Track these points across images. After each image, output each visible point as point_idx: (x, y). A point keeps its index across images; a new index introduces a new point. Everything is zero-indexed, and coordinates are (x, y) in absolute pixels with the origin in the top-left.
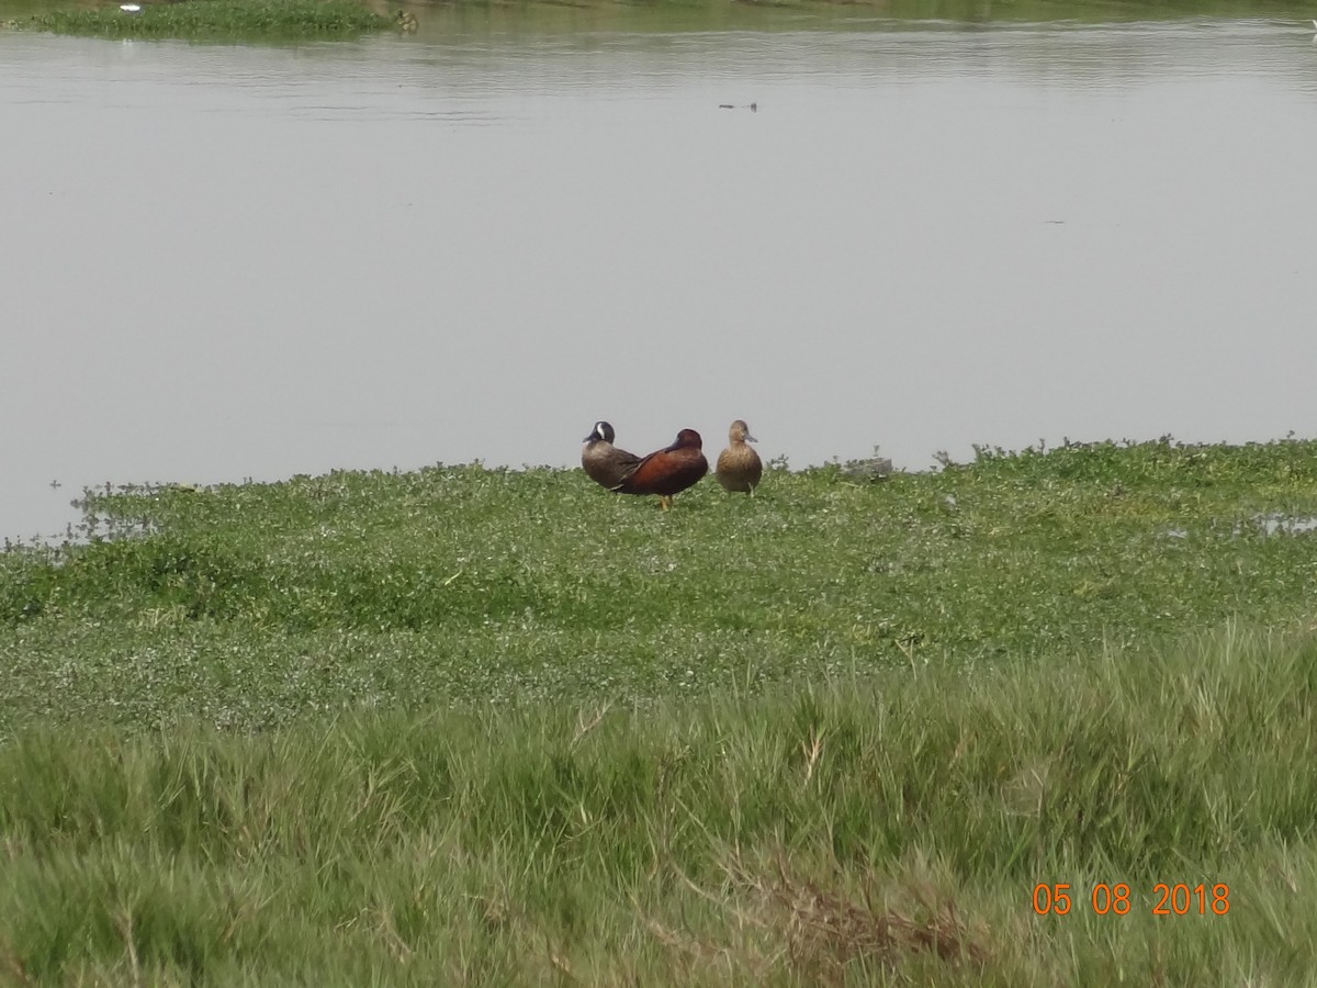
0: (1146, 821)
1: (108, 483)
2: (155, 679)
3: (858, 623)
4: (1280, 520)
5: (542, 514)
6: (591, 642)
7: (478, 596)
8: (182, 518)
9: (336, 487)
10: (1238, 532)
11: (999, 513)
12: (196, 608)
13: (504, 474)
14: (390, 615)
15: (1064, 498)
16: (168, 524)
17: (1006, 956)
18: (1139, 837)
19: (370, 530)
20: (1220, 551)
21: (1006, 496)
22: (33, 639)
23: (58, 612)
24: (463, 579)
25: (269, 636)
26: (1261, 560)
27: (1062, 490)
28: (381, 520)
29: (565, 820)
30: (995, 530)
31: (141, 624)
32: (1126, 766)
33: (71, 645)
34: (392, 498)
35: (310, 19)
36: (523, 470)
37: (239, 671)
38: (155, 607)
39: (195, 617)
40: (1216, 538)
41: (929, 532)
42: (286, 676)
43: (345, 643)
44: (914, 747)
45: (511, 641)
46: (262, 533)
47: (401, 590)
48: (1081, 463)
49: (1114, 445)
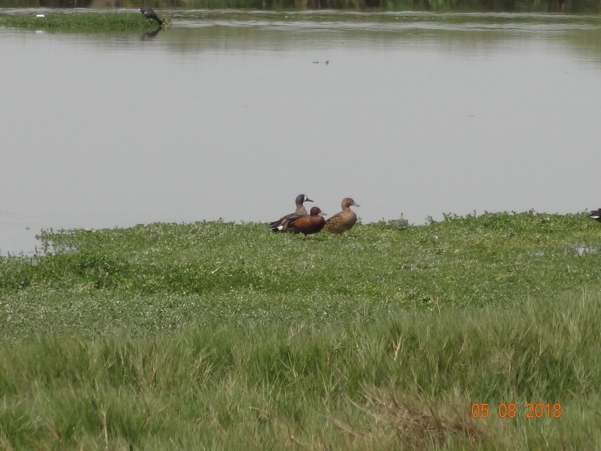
0: (547, 379)
1: (52, 229)
2: (82, 315)
3: (399, 291)
4: (585, 248)
5: (252, 242)
6: (280, 299)
7: (228, 278)
8: (88, 244)
9: (156, 230)
10: (566, 253)
11: (459, 244)
12: (98, 283)
13: (233, 225)
14: (188, 287)
15: (487, 237)
16: (81, 247)
17: (495, 437)
18: (544, 387)
19: (175, 249)
20: (558, 261)
21: (460, 236)
22: (26, 297)
23: (36, 285)
24: (220, 271)
25: (133, 296)
26: (578, 265)
27: (486, 233)
28: (180, 245)
29: (285, 377)
30: (457, 251)
31: (75, 290)
32: (538, 354)
33: (43, 300)
34: (183, 235)
35: (123, 22)
36: (241, 223)
37: (120, 312)
38: (81, 283)
39: (98, 288)
40: (556, 255)
41: (426, 251)
42: (142, 314)
43: (169, 299)
44: (443, 345)
45: (244, 299)
46: (124, 250)
47: (193, 276)
48: (492, 222)
49: (507, 214)
